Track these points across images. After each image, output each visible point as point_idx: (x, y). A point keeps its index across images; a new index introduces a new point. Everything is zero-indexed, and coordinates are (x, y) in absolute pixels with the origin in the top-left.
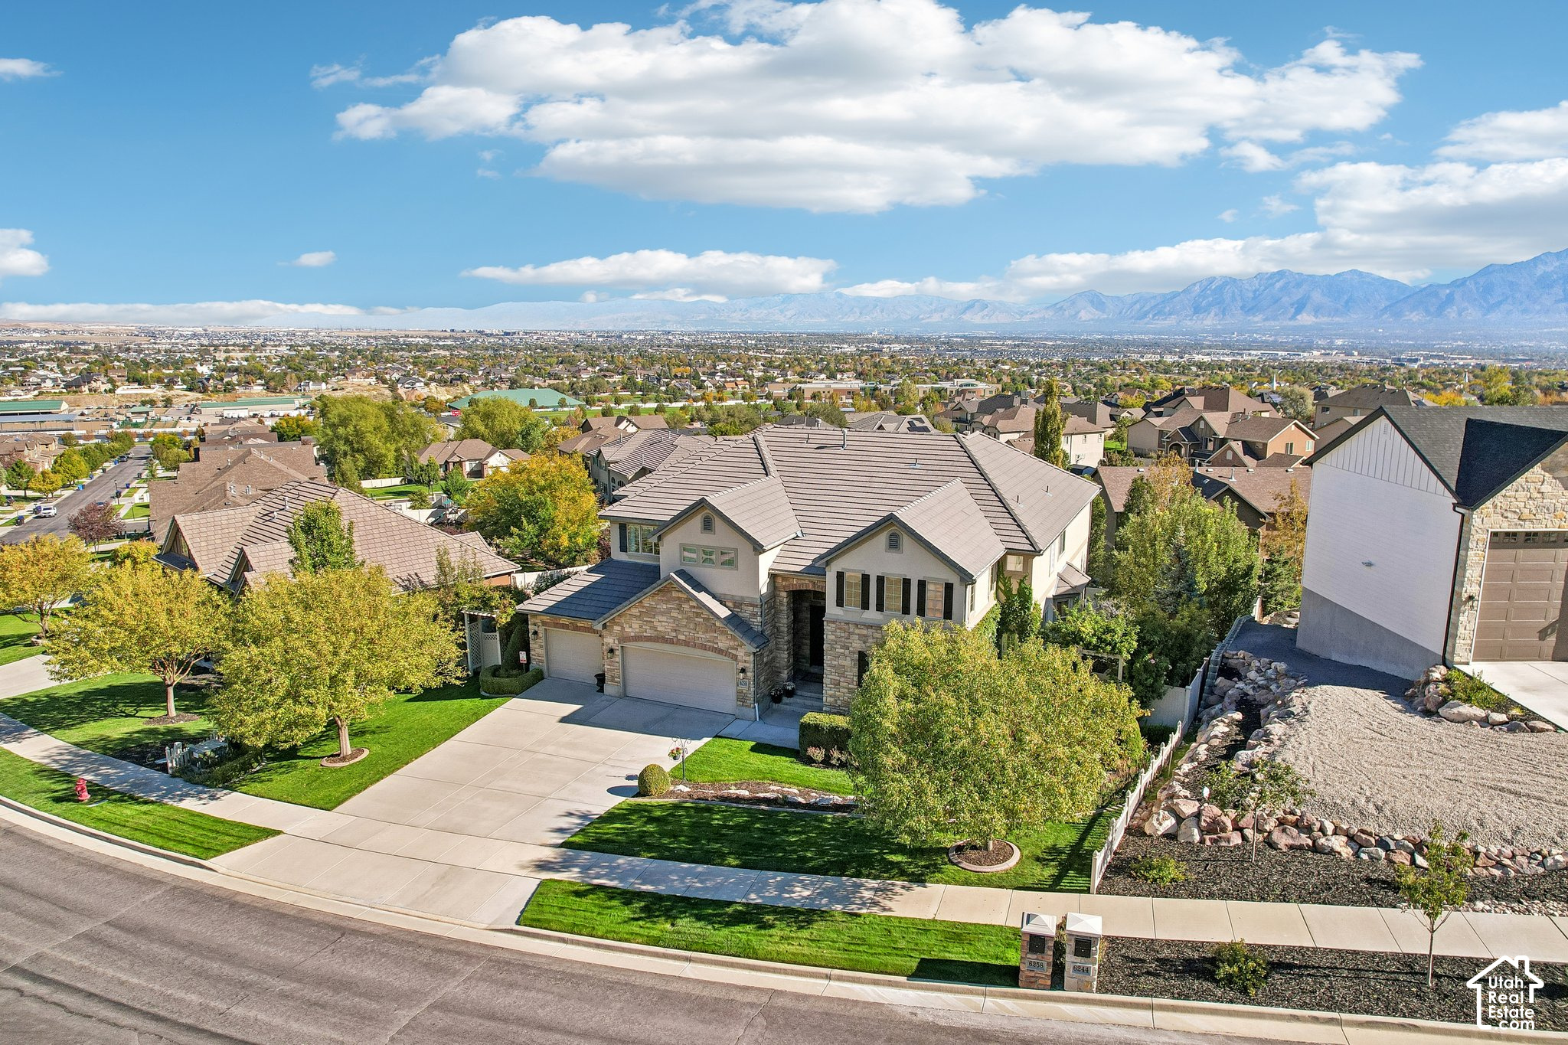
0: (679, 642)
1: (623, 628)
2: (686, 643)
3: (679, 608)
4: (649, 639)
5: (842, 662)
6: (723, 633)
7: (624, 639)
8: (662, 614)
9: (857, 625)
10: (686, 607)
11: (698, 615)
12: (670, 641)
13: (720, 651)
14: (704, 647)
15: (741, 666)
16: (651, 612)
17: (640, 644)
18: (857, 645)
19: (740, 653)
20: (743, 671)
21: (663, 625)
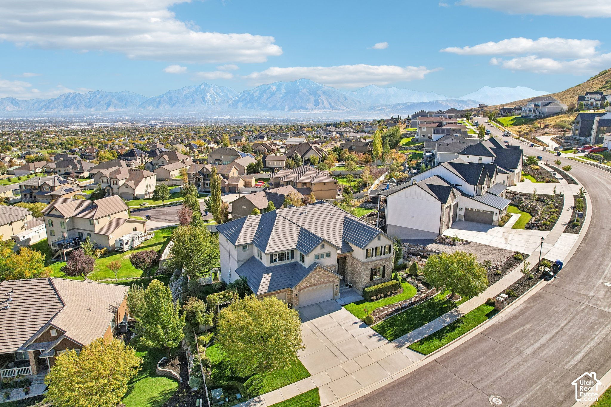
0: (319, 284)
1: (300, 286)
2: (321, 284)
3: (319, 274)
4: (308, 287)
5: (366, 273)
6: (331, 276)
7: (301, 290)
8: (313, 277)
9: (371, 262)
10: (321, 273)
11: (324, 274)
12: (316, 285)
13: (331, 282)
14: (326, 283)
15: (336, 284)
16: (311, 277)
17: (306, 289)
18: (370, 267)
19: (336, 281)
20: (337, 285)
21: (313, 281)
